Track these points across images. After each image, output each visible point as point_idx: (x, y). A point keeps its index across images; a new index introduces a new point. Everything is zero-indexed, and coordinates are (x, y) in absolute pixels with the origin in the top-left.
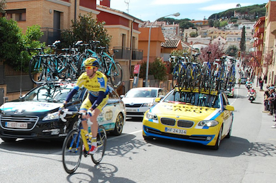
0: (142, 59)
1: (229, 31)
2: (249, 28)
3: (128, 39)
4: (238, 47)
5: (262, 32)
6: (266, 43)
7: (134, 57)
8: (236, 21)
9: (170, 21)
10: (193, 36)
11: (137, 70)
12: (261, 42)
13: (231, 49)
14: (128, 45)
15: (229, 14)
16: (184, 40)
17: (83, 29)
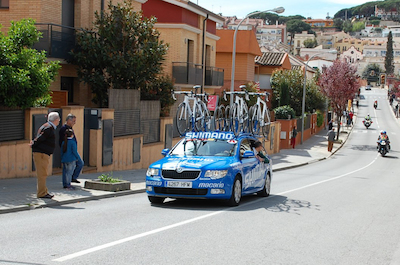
0: (222, 85)
1: (367, 39)
2: (398, 35)
3: (197, 48)
4: (382, 67)
7: (208, 81)
9: (271, 18)
10: (310, 45)
11: (213, 105)
13: (370, 69)
14: (197, 60)
16: (295, 52)
17: (116, 30)
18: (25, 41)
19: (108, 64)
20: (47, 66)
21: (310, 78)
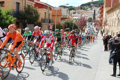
0: (53, 23)
1: (89, 11)
2: (97, 10)
3: (47, 14)
4: (93, 18)
5: (102, 12)
6: (104, 16)
7: (50, 22)
8: (91, 7)
9: (65, 7)
10: (74, 13)
11: (51, 28)
12: (102, 16)
13: (89, 19)
14: (47, 17)
15: (89, 4)
16: (70, 15)
17: (28, 10)
18: (8, 14)
19: (26, 18)
20: (13, 19)
21: (74, 21)
